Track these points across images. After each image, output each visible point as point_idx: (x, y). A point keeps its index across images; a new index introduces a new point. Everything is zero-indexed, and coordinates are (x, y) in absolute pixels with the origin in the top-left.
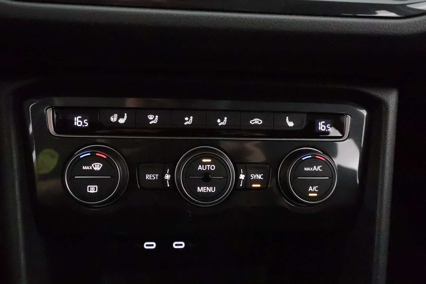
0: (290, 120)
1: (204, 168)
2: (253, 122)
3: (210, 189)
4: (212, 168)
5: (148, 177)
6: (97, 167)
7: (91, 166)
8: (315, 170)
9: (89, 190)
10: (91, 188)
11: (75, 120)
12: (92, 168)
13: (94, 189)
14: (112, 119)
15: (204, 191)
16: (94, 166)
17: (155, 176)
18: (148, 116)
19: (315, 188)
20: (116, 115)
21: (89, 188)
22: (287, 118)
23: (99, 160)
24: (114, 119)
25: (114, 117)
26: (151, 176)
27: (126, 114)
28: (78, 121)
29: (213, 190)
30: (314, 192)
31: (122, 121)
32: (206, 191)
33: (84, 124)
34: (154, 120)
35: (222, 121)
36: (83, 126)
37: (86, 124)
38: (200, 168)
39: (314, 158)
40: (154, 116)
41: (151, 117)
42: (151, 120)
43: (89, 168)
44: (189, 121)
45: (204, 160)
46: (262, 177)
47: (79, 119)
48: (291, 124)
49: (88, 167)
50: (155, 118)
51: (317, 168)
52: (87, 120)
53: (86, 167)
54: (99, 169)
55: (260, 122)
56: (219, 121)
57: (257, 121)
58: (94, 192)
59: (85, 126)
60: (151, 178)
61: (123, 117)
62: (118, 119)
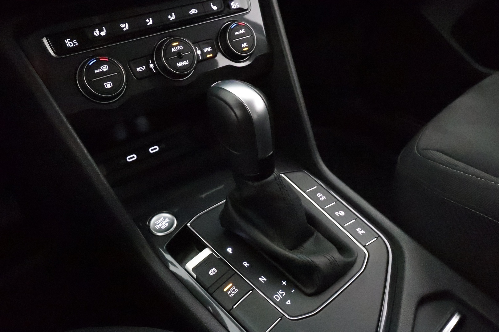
0: (214, 5)
1: (176, 49)
2: (191, 12)
3: (185, 63)
4: (181, 48)
5: (139, 69)
6: (105, 68)
7: (100, 69)
8: (241, 33)
9: (107, 86)
10: (107, 84)
11: (66, 43)
12: (102, 70)
13: (110, 85)
14: (95, 34)
15: (182, 65)
16: (102, 68)
17: (143, 68)
18: (120, 25)
19: (245, 44)
20: (97, 30)
21: (106, 84)
22: (211, 4)
23: (103, 63)
24: (96, 33)
25: (96, 32)
26: (140, 68)
27: (104, 28)
28: (69, 43)
29: (187, 63)
30: (246, 47)
31: (103, 33)
32: (183, 65)
33: (74, 44)
34: (125, 27)
35: (172, 16)
36: (74, 46)
37: (76, 44)
38: (173, 50)
39: (238, 25)
40: (124, 24)
41: (122, 25)
42: (124, 28)
43: (100, 70)
44: (150, 22)
45: (174, 44)
46: (211, 49)
47: (69, 41)
48: (215, 8)
49: (98, 70)
50: (126, 25)
51: (242, 31)
52: (75, 41)
53: (97, 70)
54: (107, 69)
55: (196, 11)
56: (169, 17)
57: (193, 11)
58: (110, 87)
59: (76, 45)
60: (141, 70)
61: (103, 31)
62: (100, 32)
